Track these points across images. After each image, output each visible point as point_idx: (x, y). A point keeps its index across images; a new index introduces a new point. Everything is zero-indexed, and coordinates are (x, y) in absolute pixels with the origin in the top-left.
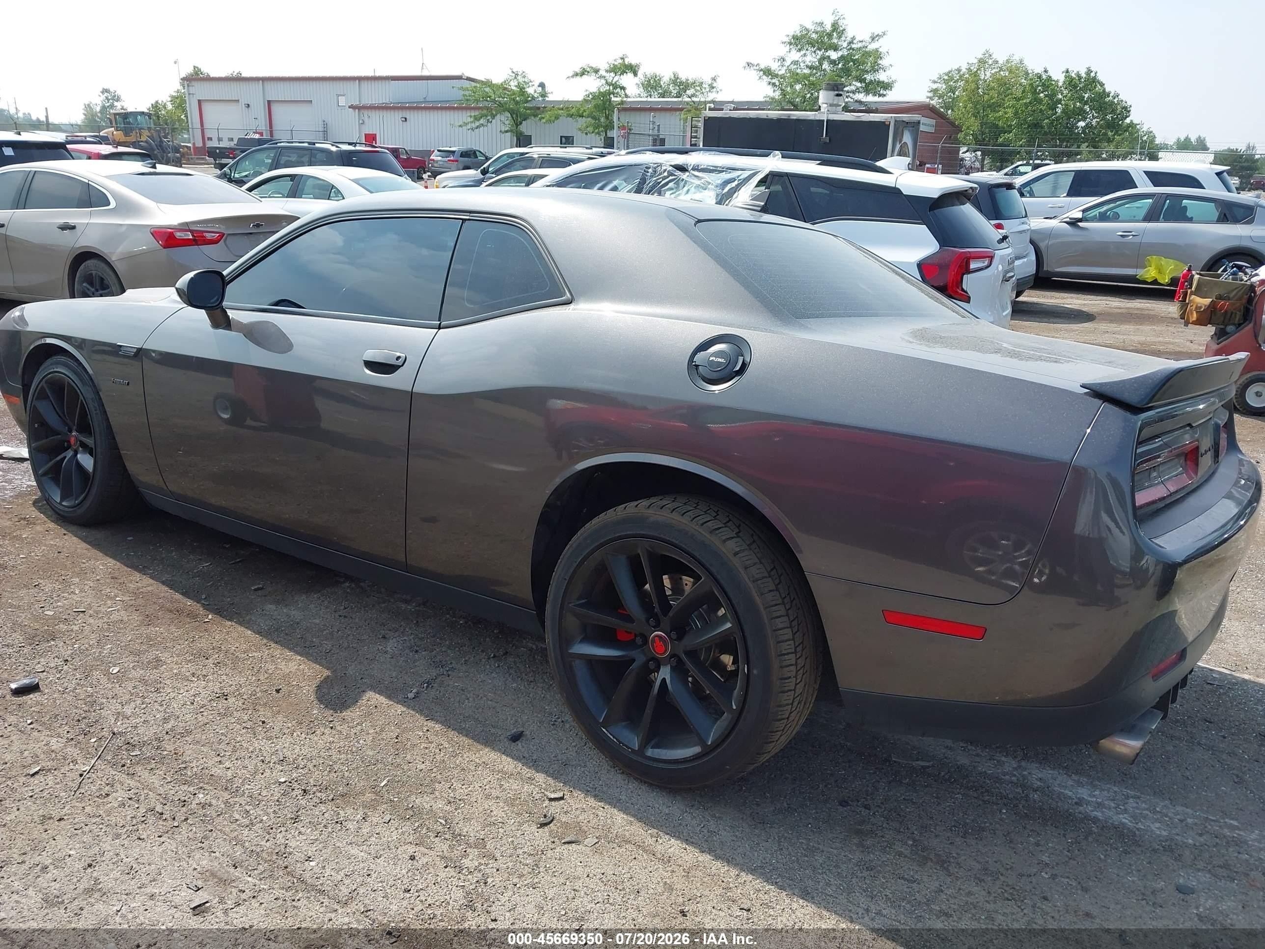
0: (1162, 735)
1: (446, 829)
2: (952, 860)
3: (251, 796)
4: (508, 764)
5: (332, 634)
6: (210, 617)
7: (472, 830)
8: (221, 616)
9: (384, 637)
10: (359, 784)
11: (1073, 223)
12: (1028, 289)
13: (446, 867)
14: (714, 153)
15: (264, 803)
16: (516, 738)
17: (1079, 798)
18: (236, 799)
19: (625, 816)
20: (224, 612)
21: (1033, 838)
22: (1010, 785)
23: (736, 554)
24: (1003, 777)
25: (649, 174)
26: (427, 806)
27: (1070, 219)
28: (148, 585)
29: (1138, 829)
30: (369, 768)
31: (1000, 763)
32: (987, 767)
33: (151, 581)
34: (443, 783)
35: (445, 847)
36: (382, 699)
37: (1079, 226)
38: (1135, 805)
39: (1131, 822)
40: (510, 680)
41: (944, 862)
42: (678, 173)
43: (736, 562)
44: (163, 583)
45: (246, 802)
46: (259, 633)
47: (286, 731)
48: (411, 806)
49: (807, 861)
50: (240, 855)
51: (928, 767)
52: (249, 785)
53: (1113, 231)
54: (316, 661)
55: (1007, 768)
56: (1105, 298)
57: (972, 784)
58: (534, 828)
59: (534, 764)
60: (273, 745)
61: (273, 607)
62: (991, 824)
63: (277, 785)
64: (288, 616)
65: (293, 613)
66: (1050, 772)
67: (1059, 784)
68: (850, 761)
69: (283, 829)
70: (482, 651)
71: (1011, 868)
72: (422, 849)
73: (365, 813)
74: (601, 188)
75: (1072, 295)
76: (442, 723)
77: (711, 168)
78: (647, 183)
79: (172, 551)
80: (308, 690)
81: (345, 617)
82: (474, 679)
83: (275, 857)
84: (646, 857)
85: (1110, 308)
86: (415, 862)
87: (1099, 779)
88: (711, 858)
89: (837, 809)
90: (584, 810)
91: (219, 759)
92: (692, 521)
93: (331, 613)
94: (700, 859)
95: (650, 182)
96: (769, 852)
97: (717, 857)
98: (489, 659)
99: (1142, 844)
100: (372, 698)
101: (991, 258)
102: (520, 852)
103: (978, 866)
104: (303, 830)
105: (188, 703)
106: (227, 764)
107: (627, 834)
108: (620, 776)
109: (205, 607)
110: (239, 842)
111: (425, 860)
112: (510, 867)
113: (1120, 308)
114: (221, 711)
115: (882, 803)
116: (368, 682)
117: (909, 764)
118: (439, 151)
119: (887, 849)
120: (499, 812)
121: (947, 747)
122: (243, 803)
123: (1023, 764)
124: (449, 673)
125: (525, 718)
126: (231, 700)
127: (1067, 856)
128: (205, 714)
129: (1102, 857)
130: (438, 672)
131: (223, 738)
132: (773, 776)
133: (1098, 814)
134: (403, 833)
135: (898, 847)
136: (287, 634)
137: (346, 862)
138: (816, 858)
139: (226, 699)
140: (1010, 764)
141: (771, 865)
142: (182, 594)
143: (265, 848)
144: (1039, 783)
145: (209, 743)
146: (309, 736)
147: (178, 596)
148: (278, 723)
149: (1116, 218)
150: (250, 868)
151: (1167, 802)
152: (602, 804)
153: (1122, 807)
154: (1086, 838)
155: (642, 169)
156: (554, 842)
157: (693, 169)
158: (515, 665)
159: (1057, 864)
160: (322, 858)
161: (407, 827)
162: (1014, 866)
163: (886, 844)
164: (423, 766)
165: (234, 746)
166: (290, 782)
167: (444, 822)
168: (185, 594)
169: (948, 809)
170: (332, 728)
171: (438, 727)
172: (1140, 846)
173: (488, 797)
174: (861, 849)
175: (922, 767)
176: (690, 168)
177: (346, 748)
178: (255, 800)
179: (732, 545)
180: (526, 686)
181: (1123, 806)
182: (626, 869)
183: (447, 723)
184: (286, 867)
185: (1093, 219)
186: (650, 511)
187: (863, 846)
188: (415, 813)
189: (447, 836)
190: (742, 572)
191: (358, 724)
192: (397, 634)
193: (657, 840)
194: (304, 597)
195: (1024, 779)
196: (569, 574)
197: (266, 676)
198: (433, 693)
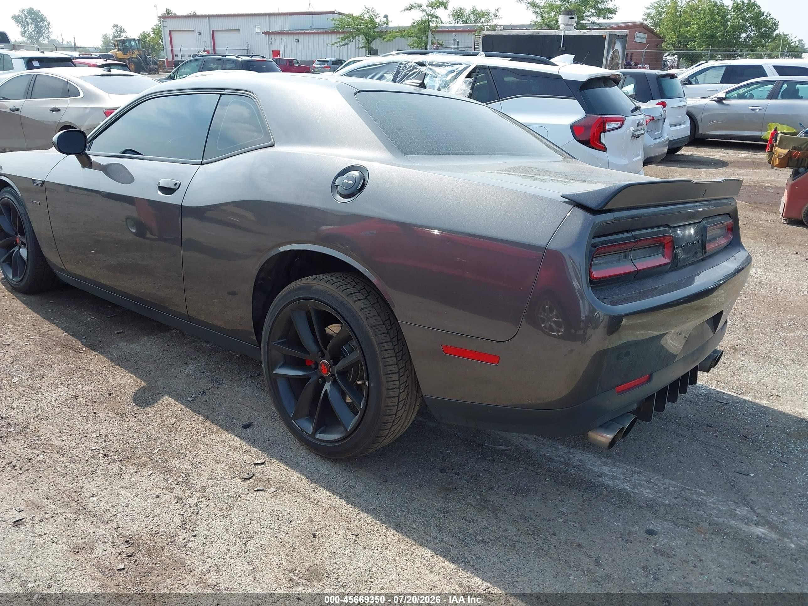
0: (674, 434)
1: (185, 480)
2: (502, 509)
3: (71, 457)
4: (237, 442)
5: (155, 361)
6: (84, 349)
7: (199, 481)
8: (91, 349)
9: (186, 364)
10: (140, 451)
11: (720, 101)
12: (686, 145)
13: (176, 503)
14: (442, 53)
15: (78, 461)
16: (246, 427)
17: (601, 473)
18: (62, 459)
19: (299, 475)
20: (92, 346)
21: (561, 497)
22: (558, 463)
23: (362, 309)
24: (555, 458)
25: (401, 68)
26: (177, 466)
27: (717, 98)
28: (53, 330)
29: (633, 493)
30: (151, 442)
31: (557, 449)
32: (547, 452)
33: (56, 327)
34: (192, 452)
35: (180, 491)
36: (172, 401)
37: (723, 103)
38: (637, 478)
39: (630, 488)
40: (256, 391)
41: (496, 510)
42: (419, 67)
43: (361, 314)
44: (63, 329)
45: (67, 461)
46: (111, 360)
47: (107, 419)
48: (167, 465)
49: (406, 506)
50: (53, 492)
51: (507, 450)
52: (73, 450)
53: (747, 106)
54: (140, 377)
55: (560, 453)
56: (739, 151)
57: (532, 462)
58: (240, 481)
59: (253, 442)
60: (96, 427)
61: (125, 344)
62: (536, 487)
63: (90, 451)
64: (132, 349)
65: (136, 347)
66: (588, 456)
67: (591, 464)
68: (456, 445)
69: (84, 477)
70: (245, 373)
71: (540, 515)
72: (166, 492)
73: (138, 469)
74: (372, 78)
75: (717, 150)
76: (204, 416)
77: (441, 64)
78: (400, 74)
79: (75, 309)
80: (129, 394)
81: (167, 351)
82: (234, 390)
83: (73, 494)
84: (303, 501)
85: (741, 158)
86: (158, 500)
87: (619, 461)
88: (345, 502)
89: (437, 474)
90: (274, 471)
91: (60, 434)
92: (337, 288)
93: (159, 348)
94: (337, 503)
95: (402, 73)
96: (384, 500)
97: (349, 502)
98: (247, 378)
99: (633, 502)
100: (168, 400)
101: (622, 121)
102: (226, 495)
103: (518, 513)
104: (96, 478)
105: (53, 401)
106: (64, 438)
107: (296, 486)
108: (304, 451)
109: (84, 344)
110: (54, 484)
111: (165, 498)
112: (216, 504)
113: (747, 158)
114: (71, 406)
115: (468, 472)
116: (167, 390)
117: (495, 447)
118: (318, 61)
119: (462, 501)
120: (220, 470)
121: (524, 438)
122: (65, 461)
123: (572, 450)
124: (219, 386)
125: (257, 414)
126: (80, 399)
127: (579, 508)
128: (61, 407)
129: (603, 509)
130: (212, 385)
131: (67, 422)
132: (403, 452)
133: (611, 483)
134: (157, 482)
135: (470, 500)
136: (127, 360)
137: (116, 498)
138: (413, 504)
139: (77, 399)
140: (562, 450)
141: (382, 508)
142: (72, 335)
143: (69, 489)
144: (578, 463)
145: (57, 425)
146: (120, 422)
147: (69, 337)
148: (103, 414)
149: (752, 97)
150: (56, 500)
151: (660, 476)
152: (287, 468)
153: (628, 479)
154: (597, 498)
155: (397, 65)
156: (248, 490)
157: (429, 65)
158: (263, 382)
159: (571, 513)
160: (101, 496)
161: (161, 478)
162: (541, 513)
163: (461, 497)
164: (183, 442)
165: (72, 427)
166: (99, 450)
167: (184, 476)
168: (74, 336)
169: (510, 477)
170: (135, 417)
171: (201, 418)
172: (631, 503)
173: (217, 461)
174: (444, 500)
175: (503, 450)
176: (427, 64)
177: (140, 429)
178: (73, 460)
179: (360, 304)
180: (265, 395)
181: (630, 478)
182: (288, 508)
183: (207, 417)
184: (78, 500)
185: (734, 99)
186: (314, 282)
187: (446, 498)
188: (169, 469)
189: (183, 484)
190: (365, 321)
191: (152, 415)
192: (195, 362)
193: (314, 491)
194: (146, 338)
195: (569, 460)
196: (271, 323)
197: (107, 385)
198: (205, 398)
